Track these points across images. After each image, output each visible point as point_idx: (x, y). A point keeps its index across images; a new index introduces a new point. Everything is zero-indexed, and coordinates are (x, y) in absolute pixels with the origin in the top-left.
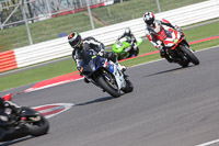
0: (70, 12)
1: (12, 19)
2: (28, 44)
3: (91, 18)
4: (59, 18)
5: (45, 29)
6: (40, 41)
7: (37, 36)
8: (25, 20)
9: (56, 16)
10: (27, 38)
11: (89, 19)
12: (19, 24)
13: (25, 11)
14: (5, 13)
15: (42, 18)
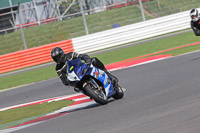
0: (123, 5)
1: (70, 11)
2: (84, 34)
3: (143, 10)
4: (113, 11)
5: (100, 20)
6: (96, 31)
7: (93, 27)
8: (82, 12)
9: (110, 8)
10: (84, 29)
11: (140, 12)
12: (76, 16)
13: (82, 4)
14: (64, 6)
15: (97, 10)
